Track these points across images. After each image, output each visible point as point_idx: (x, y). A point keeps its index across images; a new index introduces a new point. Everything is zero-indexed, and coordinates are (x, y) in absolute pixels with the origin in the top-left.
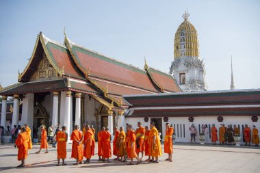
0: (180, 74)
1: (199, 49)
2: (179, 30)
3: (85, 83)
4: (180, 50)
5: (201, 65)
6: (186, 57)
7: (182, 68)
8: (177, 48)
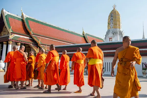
0: (110, 38)
1: (121, 25)
2: (110, 14)
3: (28, 38)
4: (110, 25)
5: (121, 34)
6: (113, 29)
7: (111, 35)
8: (109, 24)
